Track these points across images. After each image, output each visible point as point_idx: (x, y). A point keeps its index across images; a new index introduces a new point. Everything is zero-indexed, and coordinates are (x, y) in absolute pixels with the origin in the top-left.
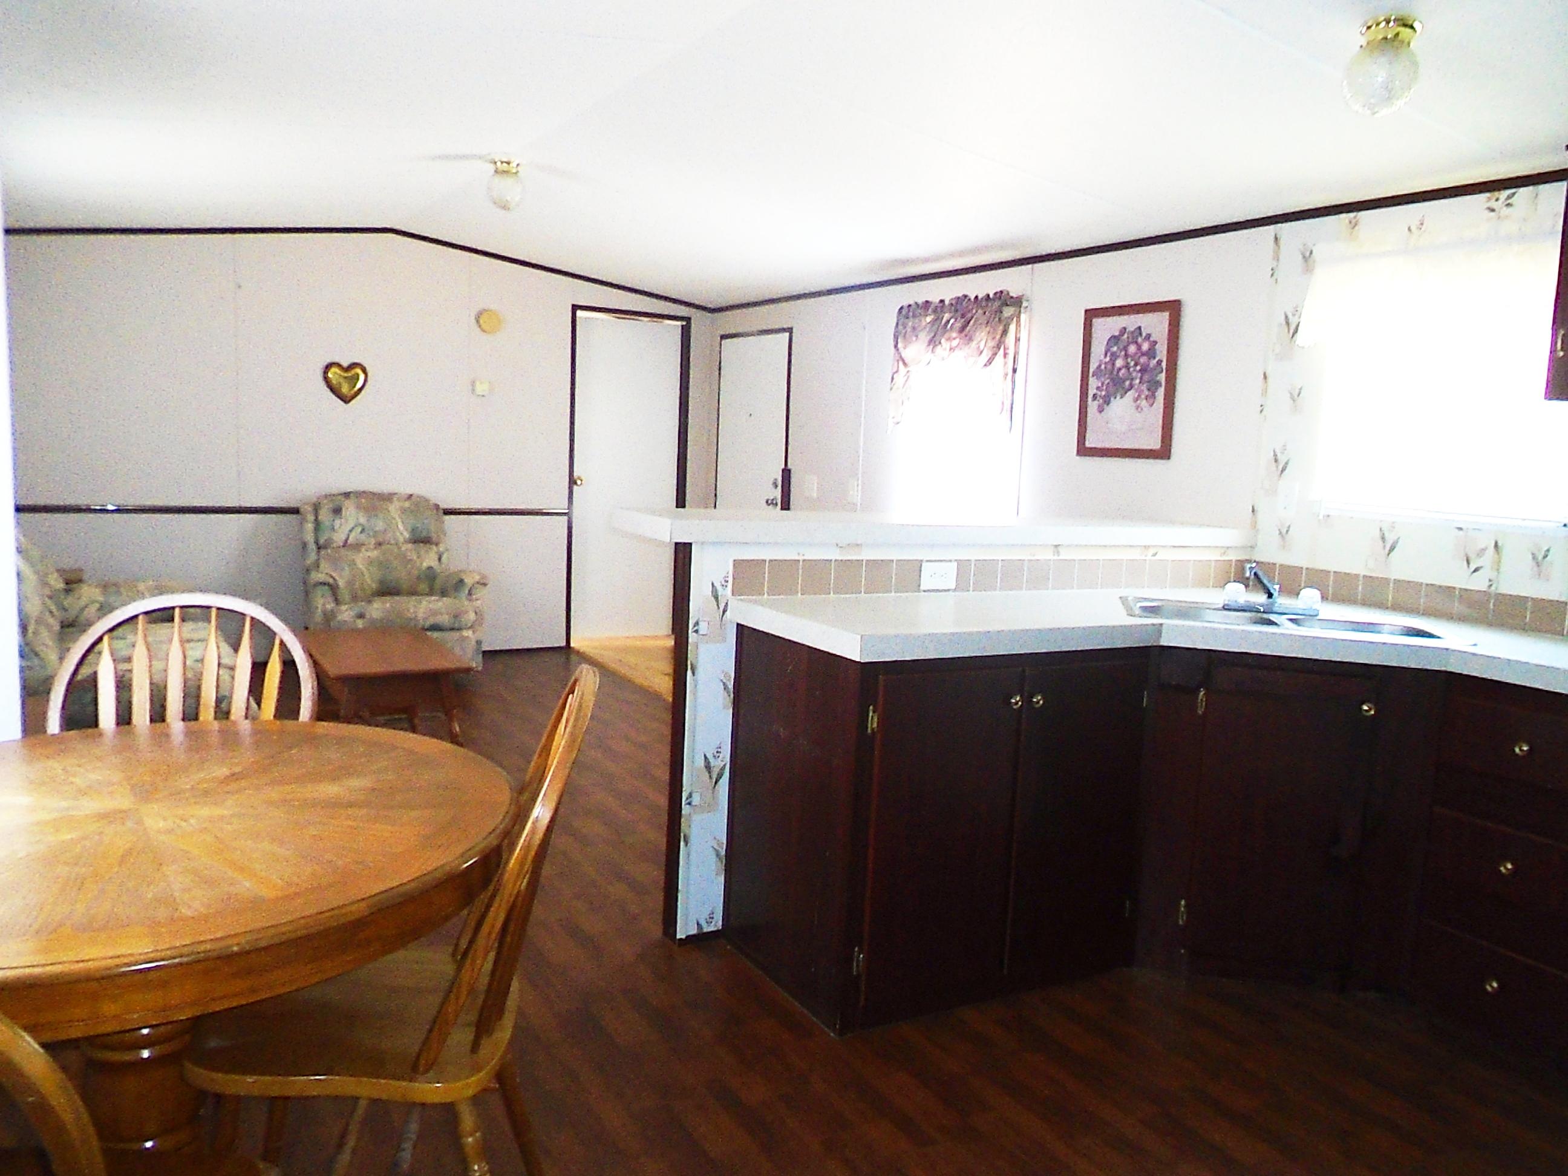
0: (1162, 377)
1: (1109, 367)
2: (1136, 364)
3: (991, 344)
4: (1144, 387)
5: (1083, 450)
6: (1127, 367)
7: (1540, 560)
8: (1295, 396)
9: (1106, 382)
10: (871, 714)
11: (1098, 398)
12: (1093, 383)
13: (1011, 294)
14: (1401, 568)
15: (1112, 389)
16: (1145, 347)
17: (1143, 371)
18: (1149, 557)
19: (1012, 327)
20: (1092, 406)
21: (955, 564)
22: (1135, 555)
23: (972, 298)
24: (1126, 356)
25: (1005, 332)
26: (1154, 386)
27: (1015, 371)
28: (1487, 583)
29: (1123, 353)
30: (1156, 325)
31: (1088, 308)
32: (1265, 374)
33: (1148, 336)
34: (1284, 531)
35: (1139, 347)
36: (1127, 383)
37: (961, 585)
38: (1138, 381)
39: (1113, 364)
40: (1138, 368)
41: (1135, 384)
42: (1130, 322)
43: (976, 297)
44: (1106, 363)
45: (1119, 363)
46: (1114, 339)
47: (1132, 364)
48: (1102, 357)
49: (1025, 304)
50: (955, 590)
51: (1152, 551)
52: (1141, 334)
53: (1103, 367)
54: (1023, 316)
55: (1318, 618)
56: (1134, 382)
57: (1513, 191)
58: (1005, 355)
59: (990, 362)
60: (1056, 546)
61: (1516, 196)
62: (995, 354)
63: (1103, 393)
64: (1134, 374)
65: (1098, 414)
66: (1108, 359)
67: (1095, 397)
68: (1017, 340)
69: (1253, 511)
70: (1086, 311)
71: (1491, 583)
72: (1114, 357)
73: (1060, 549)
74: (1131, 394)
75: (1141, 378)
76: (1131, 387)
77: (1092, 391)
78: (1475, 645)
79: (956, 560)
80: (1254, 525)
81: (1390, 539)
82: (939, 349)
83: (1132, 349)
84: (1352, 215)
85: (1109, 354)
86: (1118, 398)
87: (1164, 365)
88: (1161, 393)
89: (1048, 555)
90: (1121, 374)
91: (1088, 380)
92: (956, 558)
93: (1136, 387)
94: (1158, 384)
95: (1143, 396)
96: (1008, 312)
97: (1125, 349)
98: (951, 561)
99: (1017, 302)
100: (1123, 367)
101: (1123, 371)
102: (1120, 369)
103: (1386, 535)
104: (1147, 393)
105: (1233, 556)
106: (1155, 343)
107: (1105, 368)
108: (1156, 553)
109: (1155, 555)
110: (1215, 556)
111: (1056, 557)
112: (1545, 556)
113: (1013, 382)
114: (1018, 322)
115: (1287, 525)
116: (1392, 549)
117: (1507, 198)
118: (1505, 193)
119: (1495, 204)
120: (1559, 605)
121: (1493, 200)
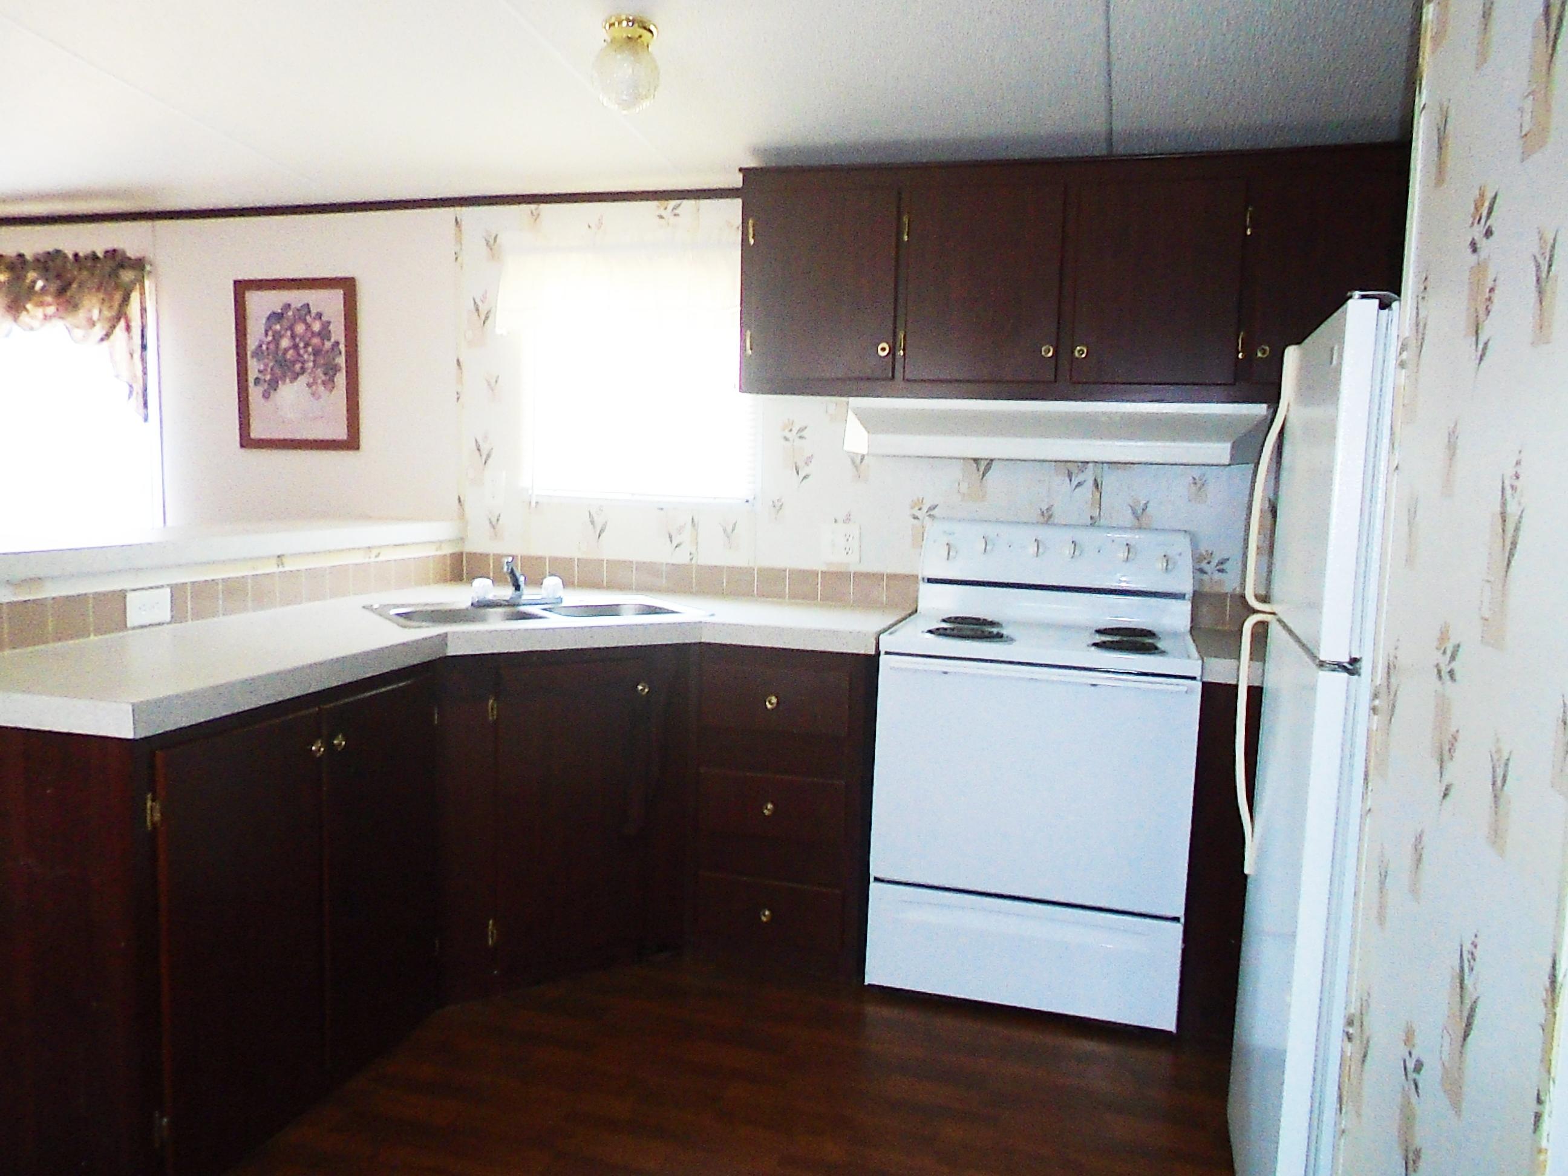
0: (341, 361)
1: (272, 346)
2: (306, 345)
3: (107, 313)
4: (319, 372)
5: (247, 441)
6: (295, 347)
7: (730, 532)
8: (493, 384)
9: (271, 364)
10: (149, 804)
11: (262, 382)
12: (254, 367)
13: (129, 254)
14: (611, 549)
15: (278, 372)
16: (317, 327)
17: (316, 353)
18: (373, 559)
19: (135, 296)
20: (255, 393)
21: (168, 590)
22: (358, 558)
23: (71, 256)
24: (293, 337)
25: (126, 299)
26: (331, 371)
27: (144, 347)
28: (689, 557)
29: (289, 333)
30: (330, 303)
31: (240, 278)
32: (458, 361)
33: (319, 316)
34: (494, 520)
35: (308, 326)
36: (298, 366)
37: (178, 615)
38: (311, 364)
39: (277, 345)
40: (310, 349)
41: (307, 369)
42: (297, 298)
43: (76, 255)
44: (269, 343)
45: (285, 343)
46: (276, 317)
47: (302, 345)
48: (263, 338)
49: (148, 268)
50: (170, 623)
51: (374, 552)
52: (309, 312)
53: (264, 347)
54: (147, 283)
55: (563, 604)
56: (306, 365)
57: (678, 202)
58: (128, 328)
59: (108, 335)
60: (279, 557)
61: (681, 206)
62: (113, 327)
63: (268, 377)
64: (306, 356)
65: (263, 401)
66: (270, 338)
67: (257, 381)
68: (143, 310)
69: (460, 501)
70: (236, 282)
71: (691, 557)
72: (277, 337)
73: (284, 560)
74: (303, 380)
75: (314, 361)
76: (303, 370)
77: (252, 375)
78: (713, 615)
79: (168, 585)
80: (462, 516)
81: (599, 521)
82: (24, 316)
83: (300, 328)
84: (533, 206)
85: (270, 333)
86: (288, 380)
87: (342, 347)
88: (341, 379)
89: (272, 568)
90: (288, 356)
91: (246, 362)
92: (168, 583)
93: (309, 371)
94: (336, 369)
95: (319, 381)
96: (127, 276)
97: (291, 328)
98: (162, 586)
99: (139, 265)
100: (290, 348)
101: (291, 352)
102: (286, 350)
103: (596, 518)
104: (324, 378)
105: (448, 550)
106: (329, 323)
107: (267, 349)
108: (379, 554)
109: (378, 556)
110: (432, 552)
111: (281, 569)
112: (733, 530)
113: (143, 360)
114: (142, 287)
115: (497, 514)
116: (602, 531)
117: (674, 209)
118: (672, 203)
119: (663, 213)
120: (749, 571)
121: (662, 208)
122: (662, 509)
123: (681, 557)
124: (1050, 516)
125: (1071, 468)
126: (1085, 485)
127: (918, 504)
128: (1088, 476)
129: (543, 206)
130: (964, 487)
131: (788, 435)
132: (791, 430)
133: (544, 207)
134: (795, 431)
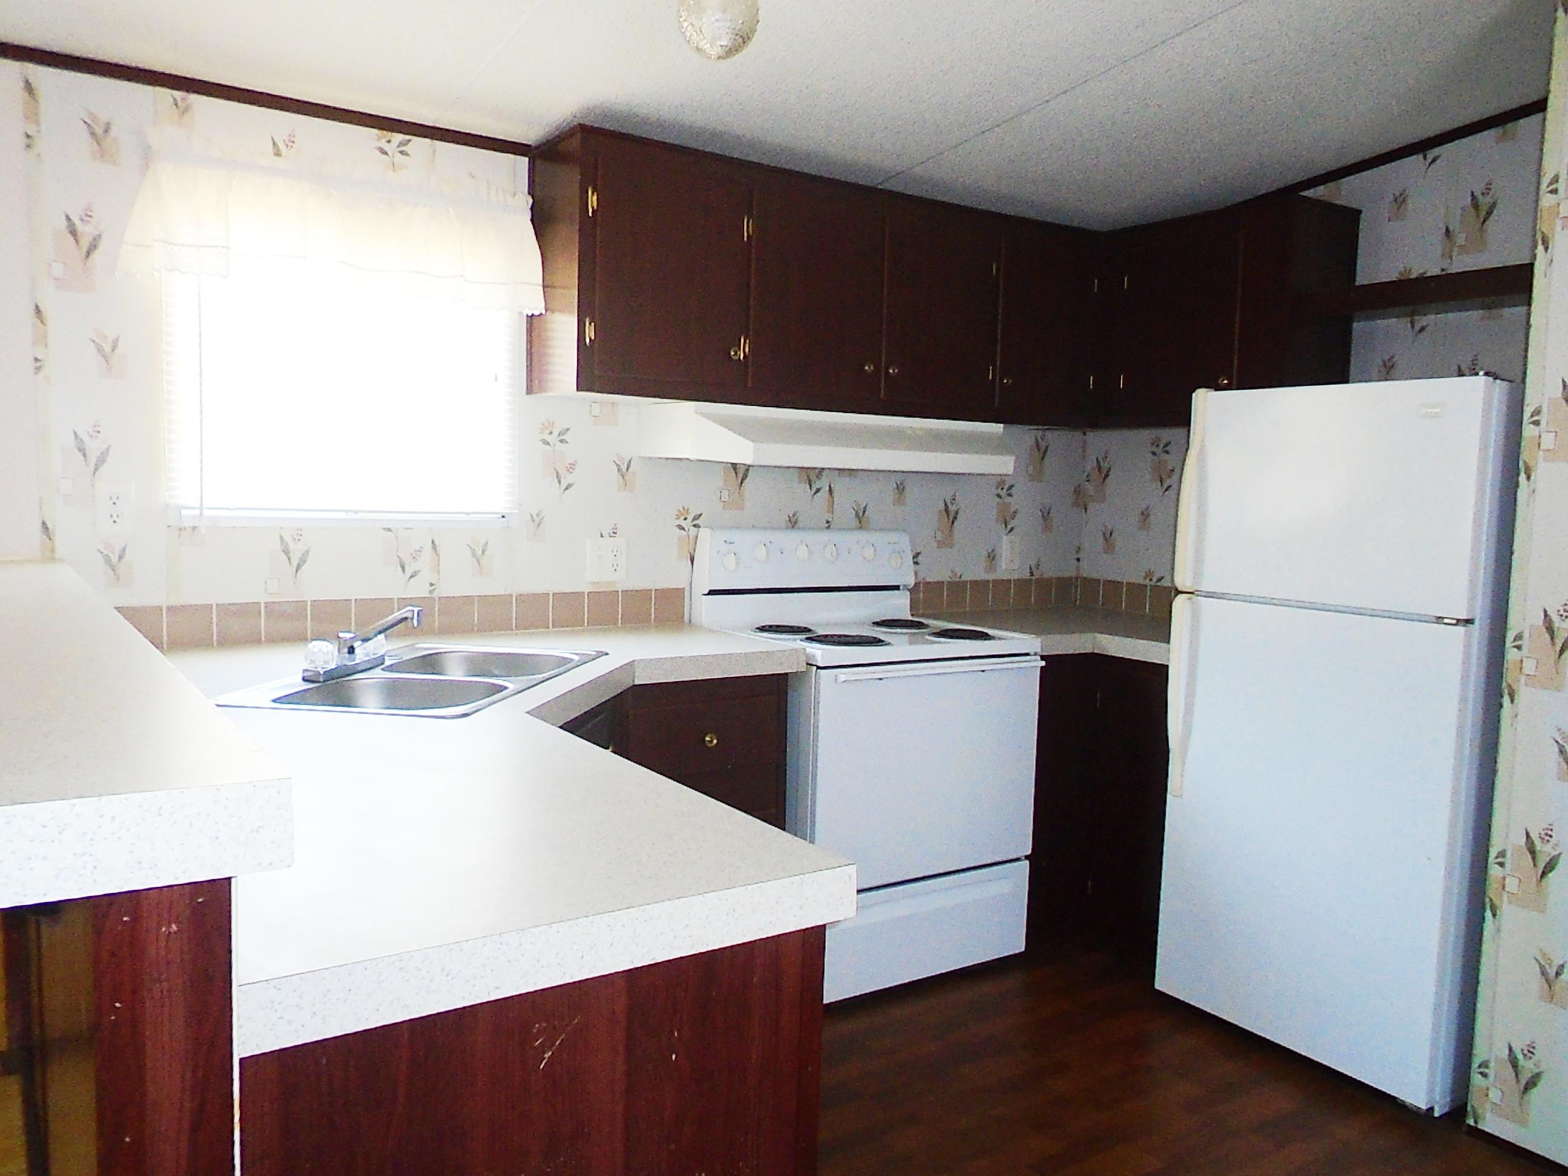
7: (479, 555)
28: (429, 589)
32: (37, 308)
34: (115, 557)
57: (408, 137)
61: (412, 144)
69: (45, 529)
71: (432, 587)
80: (50, 551)
81: (295, 551)
103: (290, 547)
112: (484, 551)
115: (120, 547)
116: (300, 563)
117: (401, 144)
118: (398, 137)
119: (386, 147)
120: (505, 600)
121: (384, 140)
122: (389, 530)
123: (418, 589)
124: (796, 523)
125: (810, 475)
126: (822, 491)
127: (683, 514)
128: (823, 483)
129: (194, 97)
130: (725, 495)
131: (548, 438)
132: (551, 433)
133: (197, 100)
134: (556, 433)
